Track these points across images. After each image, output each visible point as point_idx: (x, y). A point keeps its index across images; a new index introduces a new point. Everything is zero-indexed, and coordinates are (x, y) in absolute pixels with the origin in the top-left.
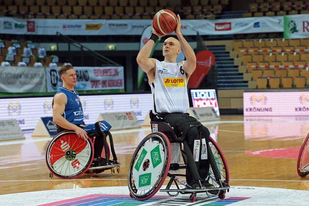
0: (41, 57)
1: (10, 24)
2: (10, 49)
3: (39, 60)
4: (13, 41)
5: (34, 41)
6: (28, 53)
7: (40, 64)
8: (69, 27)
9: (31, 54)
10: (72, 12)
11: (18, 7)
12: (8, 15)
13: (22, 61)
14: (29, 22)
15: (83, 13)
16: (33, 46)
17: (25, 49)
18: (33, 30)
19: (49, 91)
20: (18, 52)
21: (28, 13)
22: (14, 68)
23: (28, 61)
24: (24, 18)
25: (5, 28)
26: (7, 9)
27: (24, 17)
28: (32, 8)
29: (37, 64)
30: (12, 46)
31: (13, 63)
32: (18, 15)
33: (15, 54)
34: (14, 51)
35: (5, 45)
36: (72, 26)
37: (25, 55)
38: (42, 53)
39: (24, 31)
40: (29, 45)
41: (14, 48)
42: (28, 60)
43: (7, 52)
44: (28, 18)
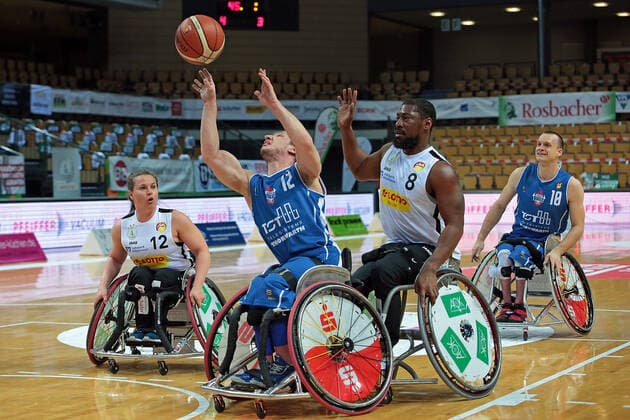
0: (189, 147)
1: (151, 106)
2: (150, 138)
3: (186, 152)
4: (153, 127)
5: (180, 128)
6: (172, 142)
7: (186, 156)
8: (225, 109)
9: (176, 143)
10: (229, 91)
11: (161, 85)
12: (148, 94)
13: (164, 152)
14: (174, 104)
15: (243, 92)
16: (179, 134)
17: (168, 138)
18: (179, 113)
19: (198, 191)
20: (160, 141)
21: (173, 92)
22: (154, 161)
23: (172, 153)
24: (168, 98)
25: (145, 110)
26: (147, 86)
27: (168, 96)
28: (179, 85)
29: (182, 156)
30: (152, 133)
31: (154, 155)
32: (161, 94)
33: (156, 143)
34: (154, 139)
35: (143, 131)
36: (229, 109)
37: (168, 144)
38: (191, 143)
39: (167, 115)
40: (173, 132)
41: (154, 136)
42: (171, 151)
43: (145, 141)
44: (173, 98)
